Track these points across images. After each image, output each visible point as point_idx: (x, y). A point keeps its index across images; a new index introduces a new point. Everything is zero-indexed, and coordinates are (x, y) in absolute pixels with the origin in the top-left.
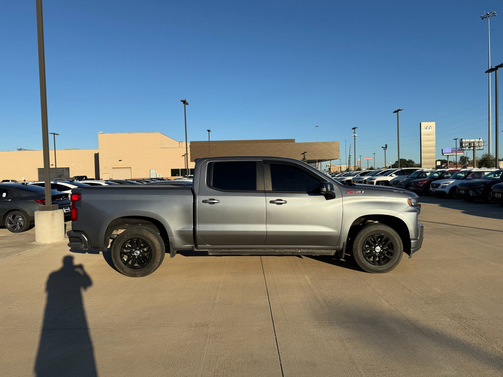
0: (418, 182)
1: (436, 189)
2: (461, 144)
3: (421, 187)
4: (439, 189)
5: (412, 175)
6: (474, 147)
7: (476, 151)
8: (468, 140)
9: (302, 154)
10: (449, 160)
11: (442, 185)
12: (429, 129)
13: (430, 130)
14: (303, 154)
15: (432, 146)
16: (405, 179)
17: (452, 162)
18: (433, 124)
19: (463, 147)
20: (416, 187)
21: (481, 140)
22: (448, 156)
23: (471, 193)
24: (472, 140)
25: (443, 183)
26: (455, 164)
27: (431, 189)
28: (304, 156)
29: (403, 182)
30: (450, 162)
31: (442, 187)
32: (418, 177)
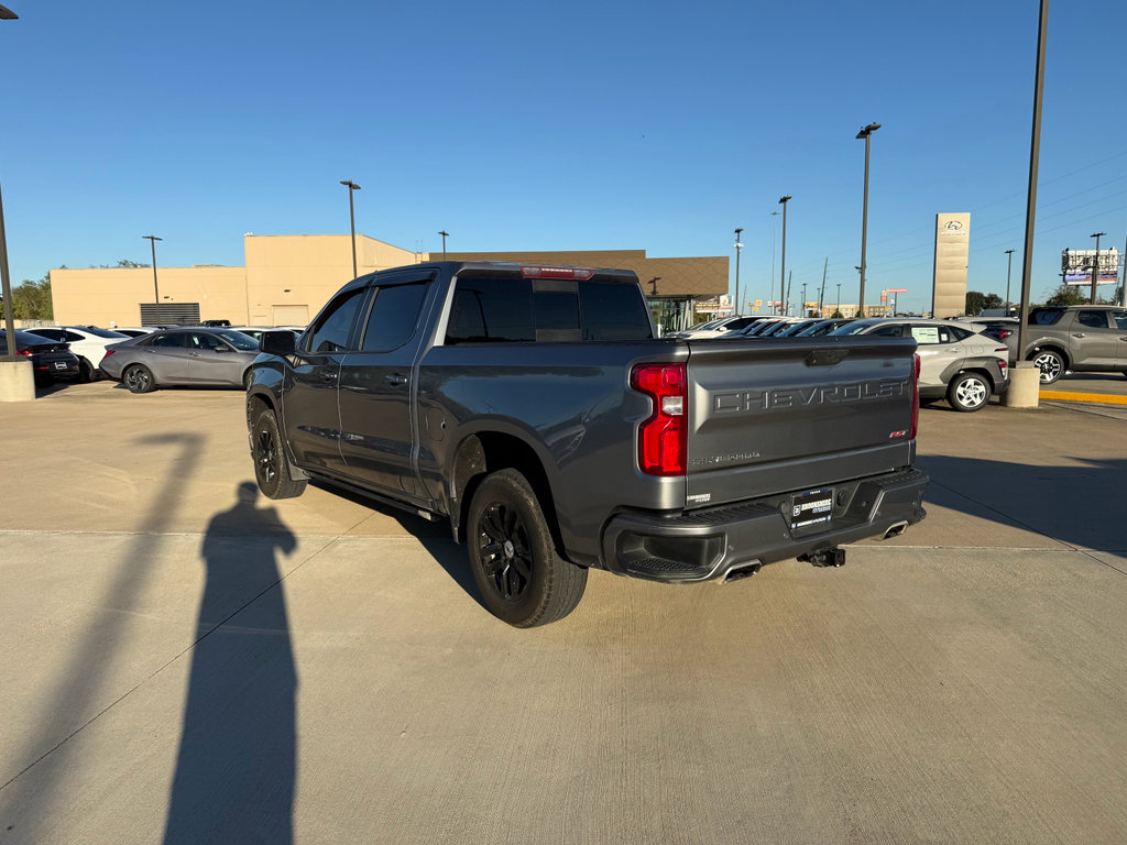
2: (1066, 260)
6: (1095, 267)
8: (1079, 253)
9: (650, 282)
12: (955, 227)
13: (958, 231)
14: (653, 282)
15: (957, 267)
18: (965, 219)
19: (1068, 268)
21: (1114, 252)
24: (1091, 253)
28: (655, 287)
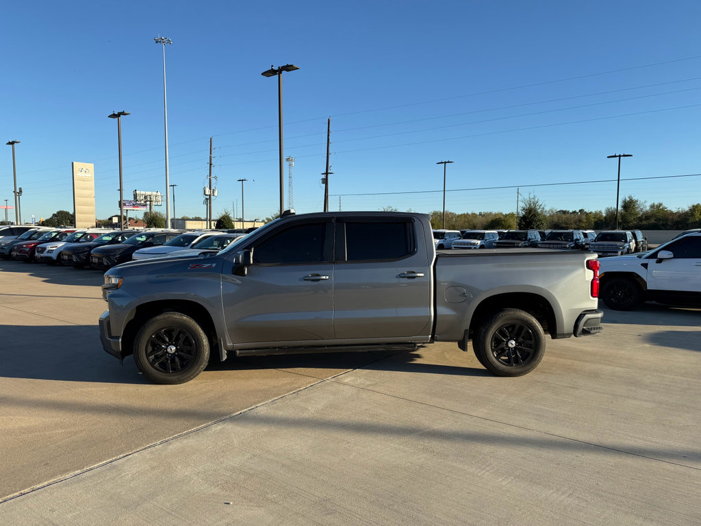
0: (21, 246)
1: (42, 255)
2: (135, 196)
3: (27, 253)
4: (45, 254)
5: (24, 235)
6: (150, 201)
7: (153, 207)
8: (143, 192)
10: (128, 216)
11: (48, 249)
12: (85, 172)
13: (87, 175)
15: (88, 196)
16: (9, 241)
17: (133, 219)
18: (91, 166)
19: (137, 201)
20: (19, 252)
21: (159, 194)
22: (127, 210)
23: (74, 258)
24: (148, 193)
25: (49, 246)
26: (137, 222)
27: (36, 254)
29: (6, 245)
30: (130, 219)
31: (49, 251)
32: (29, 239)
